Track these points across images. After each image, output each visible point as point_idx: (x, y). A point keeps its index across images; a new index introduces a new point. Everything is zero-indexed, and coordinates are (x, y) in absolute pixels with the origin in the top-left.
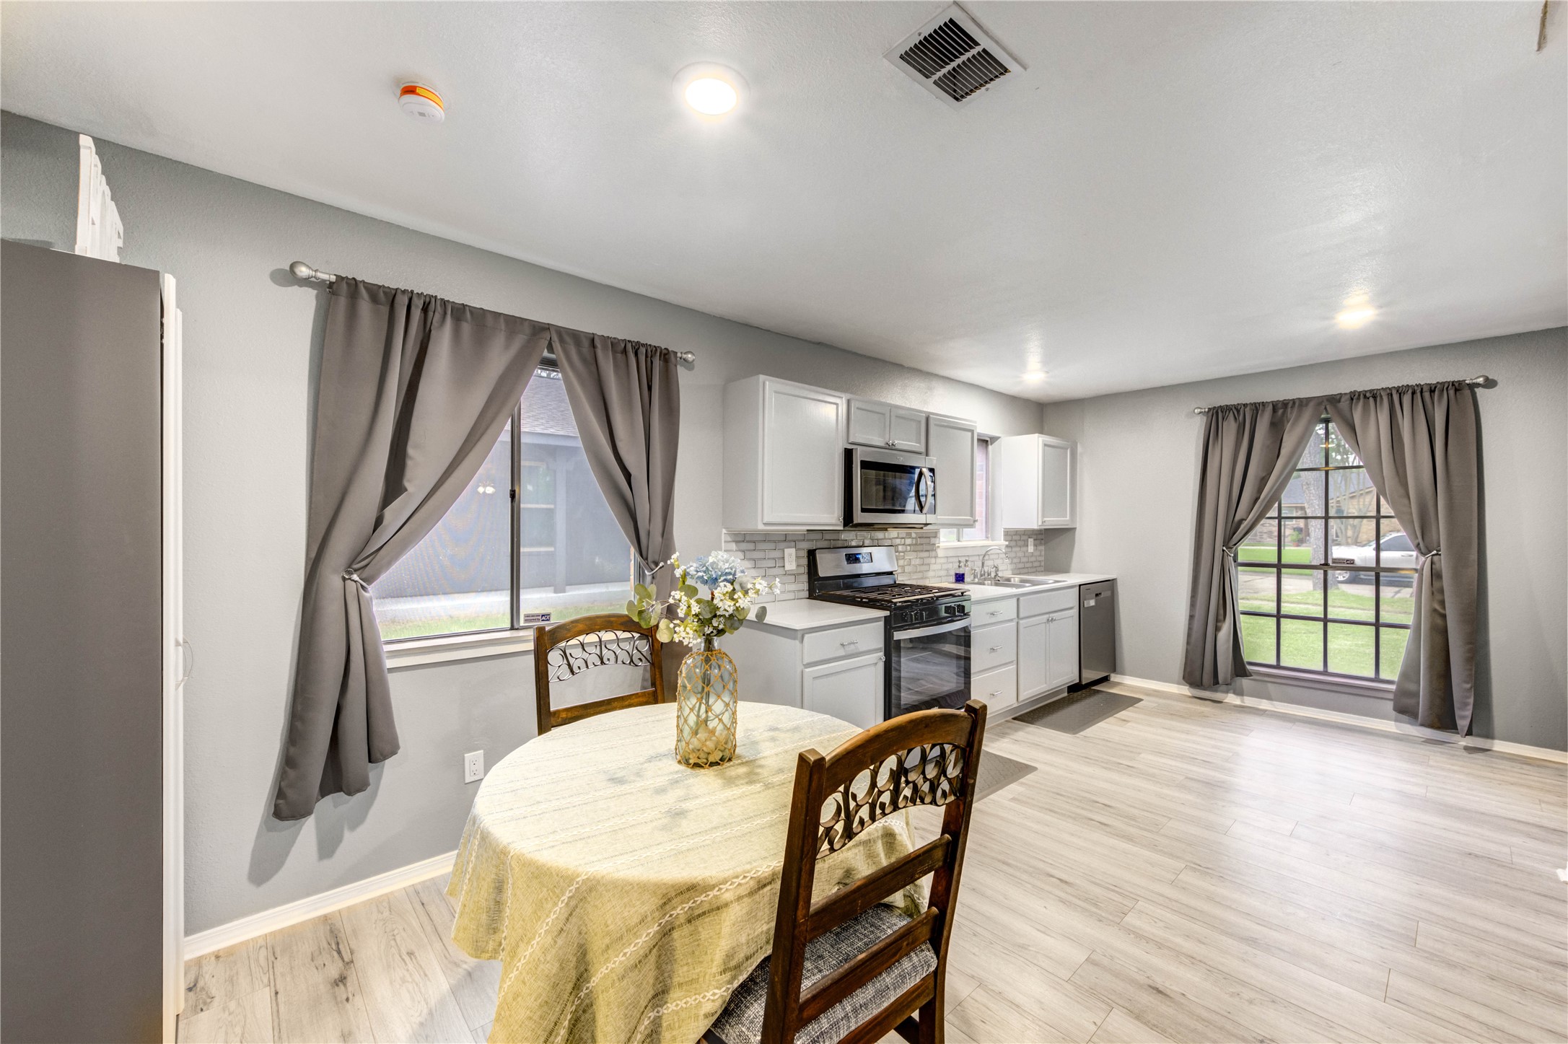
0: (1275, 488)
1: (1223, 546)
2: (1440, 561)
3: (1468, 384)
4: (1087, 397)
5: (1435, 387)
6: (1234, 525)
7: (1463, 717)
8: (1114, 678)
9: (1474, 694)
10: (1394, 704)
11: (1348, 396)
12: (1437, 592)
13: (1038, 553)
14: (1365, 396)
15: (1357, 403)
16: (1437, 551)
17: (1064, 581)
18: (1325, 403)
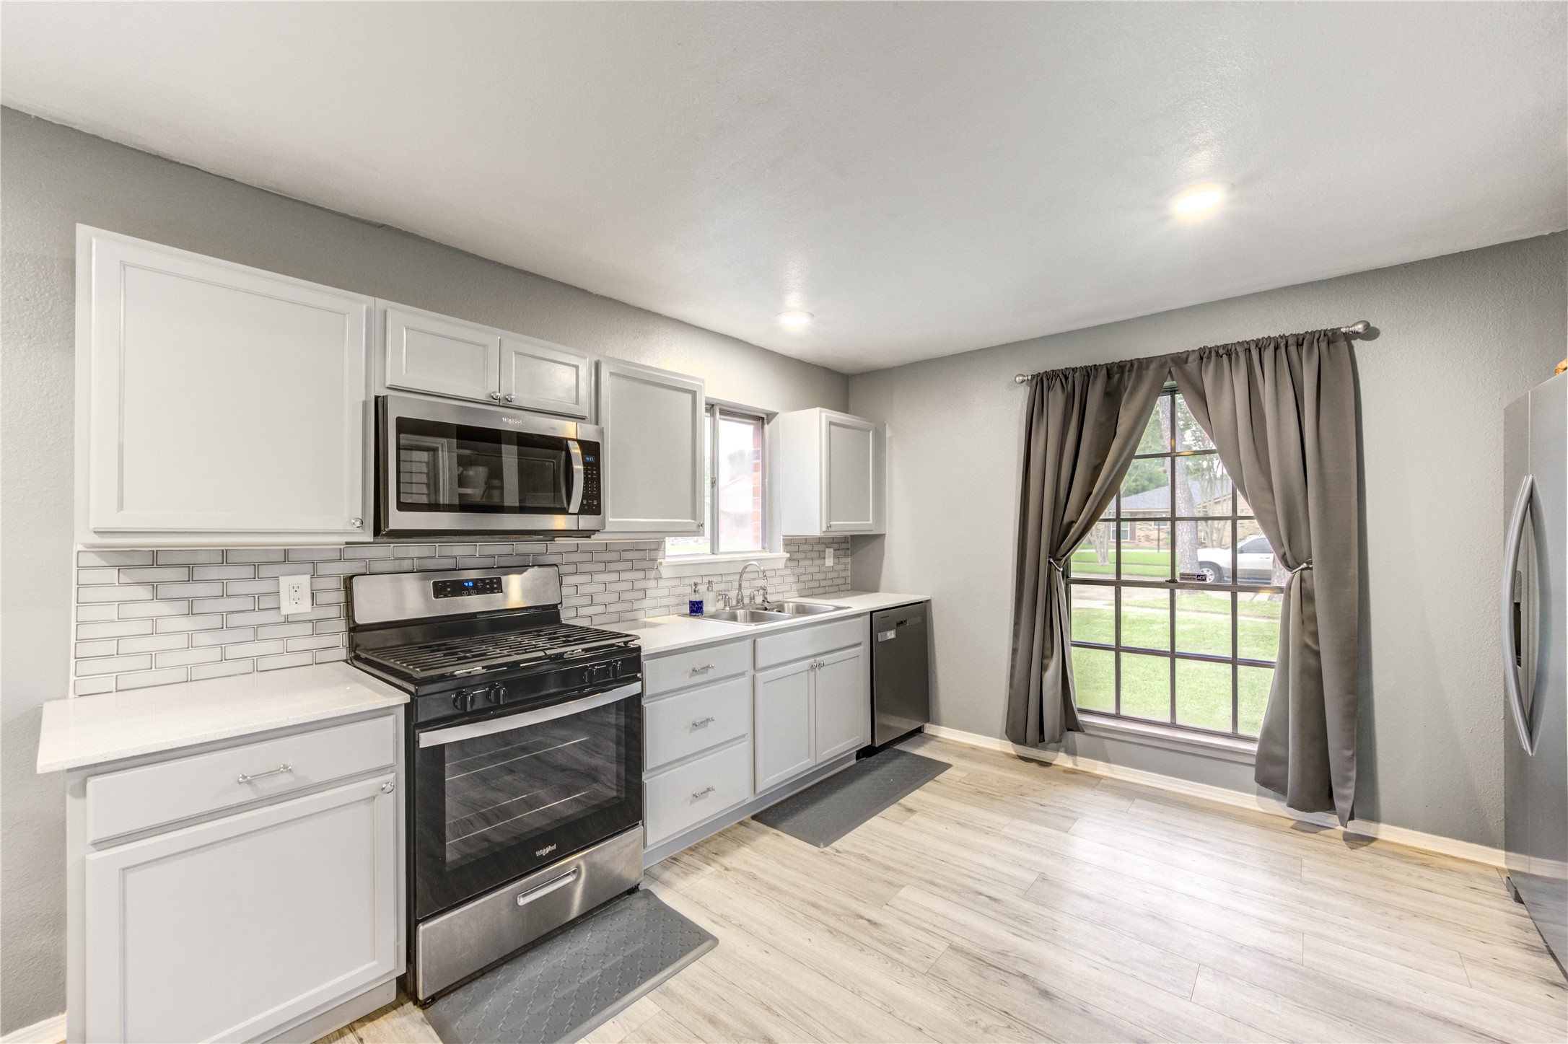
0: (1111, 478)
1: (1050, 557)
2: (1312, 576)
3: (1344, 334)
4: (896, 366)
5: (1303, 339)
6: (1063, 529)
7: (1344, 798)
8: (930, 729)
9: (1357, 766)
10: (1256, 771)
11: (1197, 354)
12: (1308, 620)
13: (841, 567)
14: (1217, 353)
15: (1208, 362)
16: (1308, 563)
17: (849, 608)
18: (1170, 363)
